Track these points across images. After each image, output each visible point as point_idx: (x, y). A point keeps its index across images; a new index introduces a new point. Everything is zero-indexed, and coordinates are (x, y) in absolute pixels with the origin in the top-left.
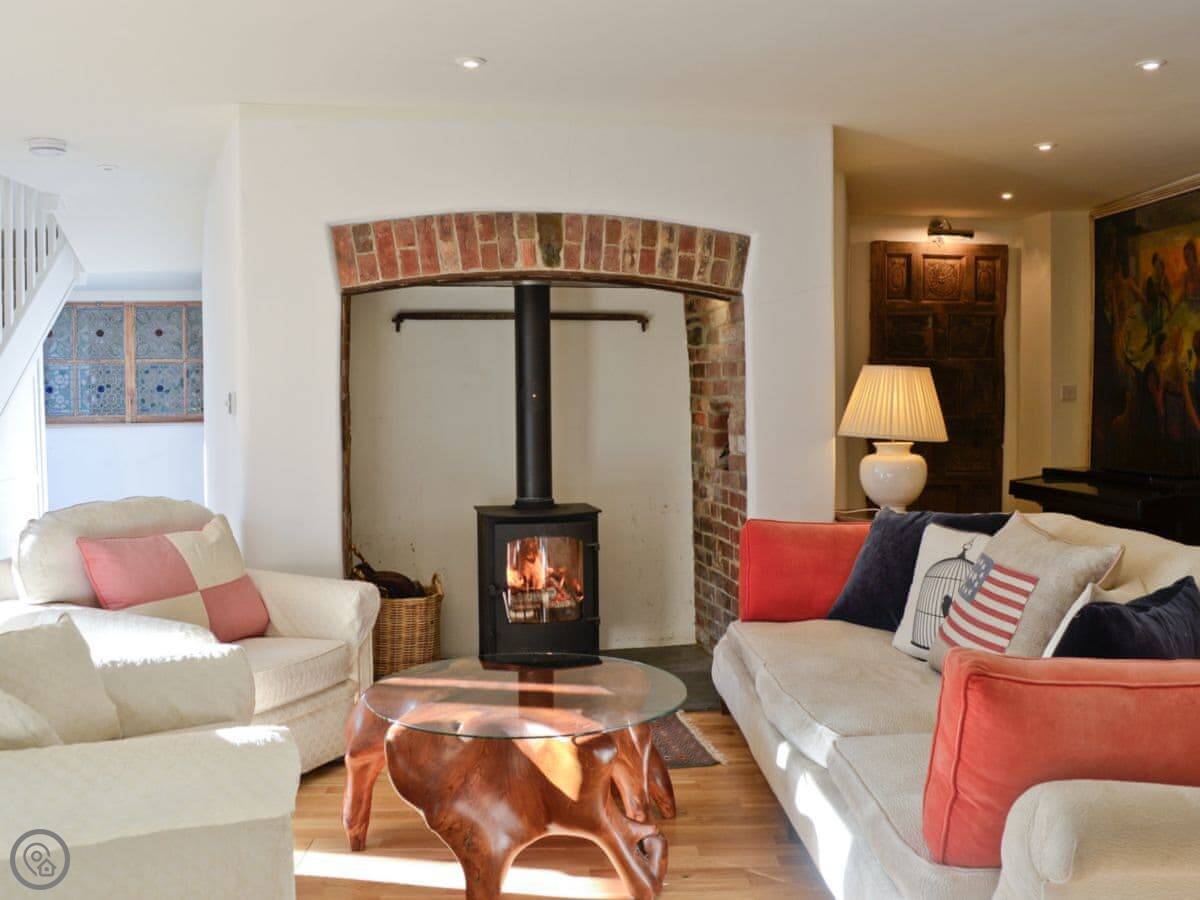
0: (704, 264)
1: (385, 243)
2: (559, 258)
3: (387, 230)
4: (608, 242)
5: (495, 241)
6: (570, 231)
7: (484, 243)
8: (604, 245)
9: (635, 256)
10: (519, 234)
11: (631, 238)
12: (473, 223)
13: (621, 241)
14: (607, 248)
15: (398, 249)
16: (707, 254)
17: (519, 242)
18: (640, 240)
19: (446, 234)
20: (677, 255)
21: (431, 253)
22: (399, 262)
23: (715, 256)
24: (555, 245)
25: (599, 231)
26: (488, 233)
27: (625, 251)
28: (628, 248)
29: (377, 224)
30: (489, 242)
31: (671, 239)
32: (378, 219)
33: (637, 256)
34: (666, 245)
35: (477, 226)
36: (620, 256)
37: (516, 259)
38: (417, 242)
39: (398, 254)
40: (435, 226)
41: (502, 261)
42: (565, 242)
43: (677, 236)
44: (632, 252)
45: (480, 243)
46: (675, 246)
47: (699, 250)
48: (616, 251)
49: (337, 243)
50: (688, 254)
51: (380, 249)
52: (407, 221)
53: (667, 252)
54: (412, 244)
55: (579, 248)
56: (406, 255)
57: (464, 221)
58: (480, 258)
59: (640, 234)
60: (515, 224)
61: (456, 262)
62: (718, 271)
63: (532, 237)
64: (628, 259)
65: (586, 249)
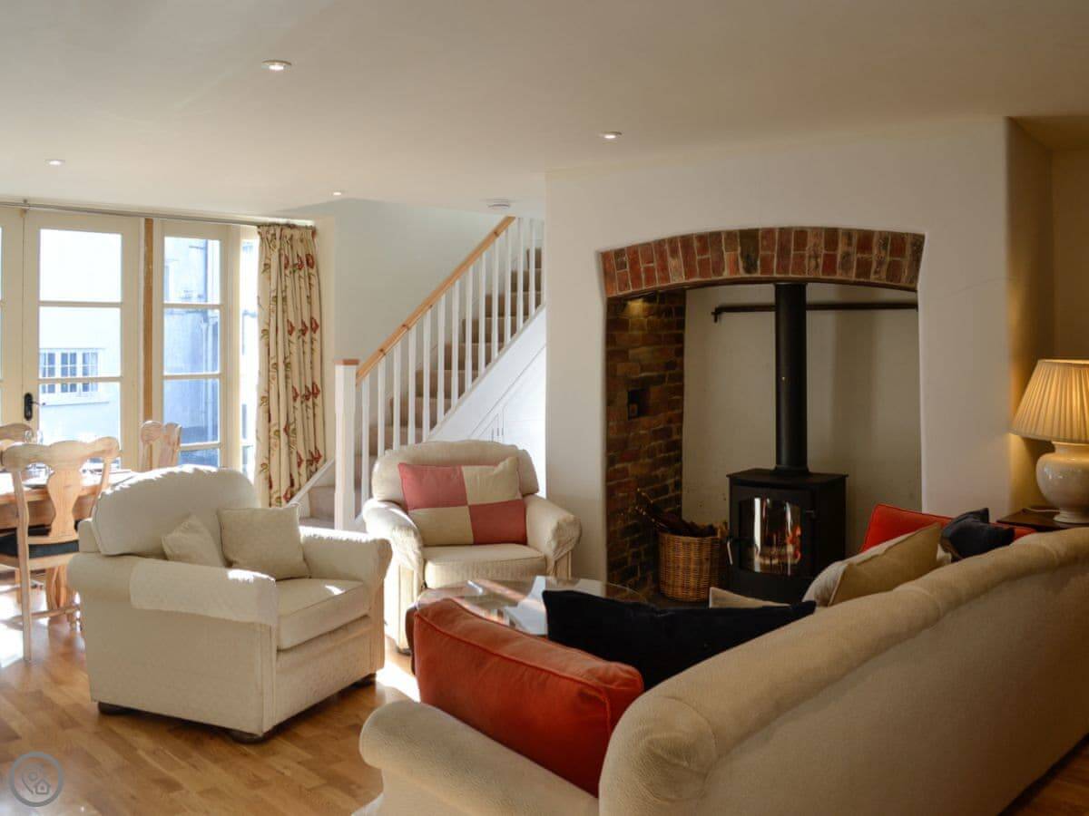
0: (880, 263)
1: (634, 263)
2: (756, 266)
3: (636, 252)
4: (795, 250)
5: (708, 256)
6: (765, 243)
7: (700, 257)
8: (792, 252)
9: (819, 260)
10: (726, 249)
11: (815, 245)
12: (692, 243)
13: (807, 248)
14: (794, 255)
15: (642, 266)
16: (883, 254)
17: (726, 255)
18: (823, 245)
19: (674, 252)
20: (855, 257)
21: (664, 268)
22: (643, 276)
23: (891, 255)
24: (753, 255)
25: (789, 241)
26: (703, 250)
27: (810, 257)
28: (812, 253)
29: (629, 248)
30: (704, 257)
31: (849, 244)
32: (629, 245)
33: (821, 261)
34: (846, 249)
35: (696, 244)
36: (806, 261)
37: (724, 269)
38: (655, 260)
39: (642, 269)
40: (667, 247)
41: (714, 272)
42: (761, 253)
43: (855, 241)
44: (816, 257)
45: (698, 258)
46: (853, 249)
47: (875, 251)
48: (802, 257)
49: (604, 264)
50: (866, 256)
51: (631, 268)
52: (648, 244)
53: (847, 255)
54: (652, 262)
55: (773, 257)
56: (648, 270)
57: (686, 240)
58: (698, 269)
59: (823, 240)
60: (723, 240)
61: (680, 274)
62: (894, 270)
63: (736, 250)
64: (813, 262)
65: (778, 257)
